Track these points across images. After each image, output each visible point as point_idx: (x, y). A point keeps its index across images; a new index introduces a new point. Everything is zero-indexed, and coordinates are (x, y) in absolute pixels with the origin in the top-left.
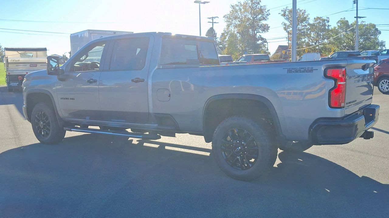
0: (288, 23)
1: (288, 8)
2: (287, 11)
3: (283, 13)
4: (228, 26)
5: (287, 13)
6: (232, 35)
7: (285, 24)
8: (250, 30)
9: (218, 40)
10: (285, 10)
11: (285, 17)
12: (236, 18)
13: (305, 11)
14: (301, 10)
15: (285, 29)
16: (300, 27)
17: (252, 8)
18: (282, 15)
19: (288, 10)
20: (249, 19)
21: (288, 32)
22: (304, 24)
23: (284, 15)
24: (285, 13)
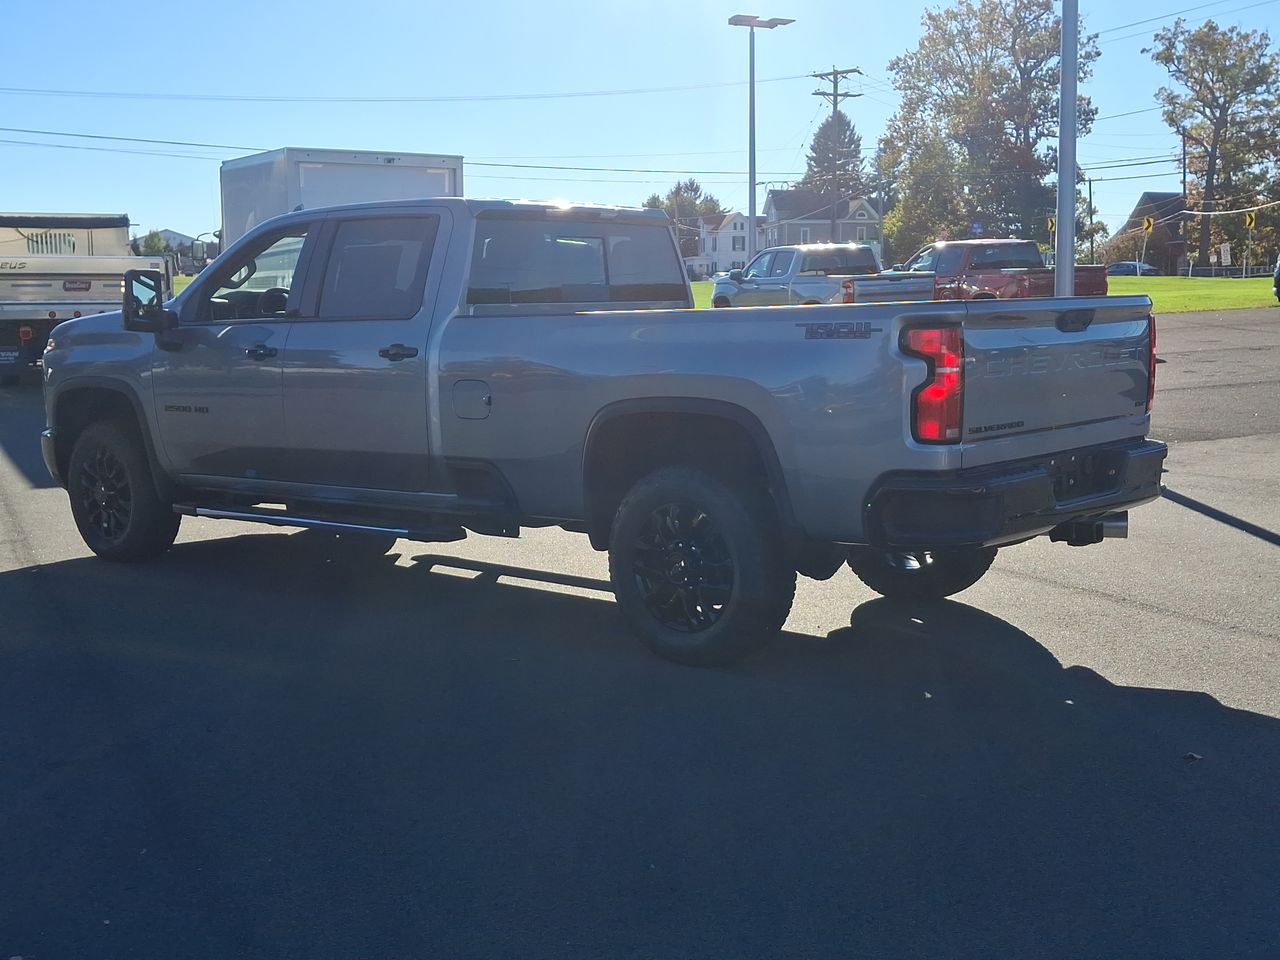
0: (1183, 91)
1: (1186, 26)
2: (1181, 38)
3: (1160, 47)
4: (911, 107)
5: (1180, 48)
6: (930, 150)
7: (1172, 99)
8: (1009, 127)
9: (868, 169)
10: (1170, 35)
11: (1173, 68)
12: (945, 71)
13: (1264, 36)
14: (1243, 33)
15: (1172, 120)
16: (1240, 109)
17: (1019, 27)
18: (1157, 57)
19: (1182, 33)
20: (1004, 75)
21: (1187, 136)
22: (1259, 98)
23: (1166, 57)
24: (1172, 45)
